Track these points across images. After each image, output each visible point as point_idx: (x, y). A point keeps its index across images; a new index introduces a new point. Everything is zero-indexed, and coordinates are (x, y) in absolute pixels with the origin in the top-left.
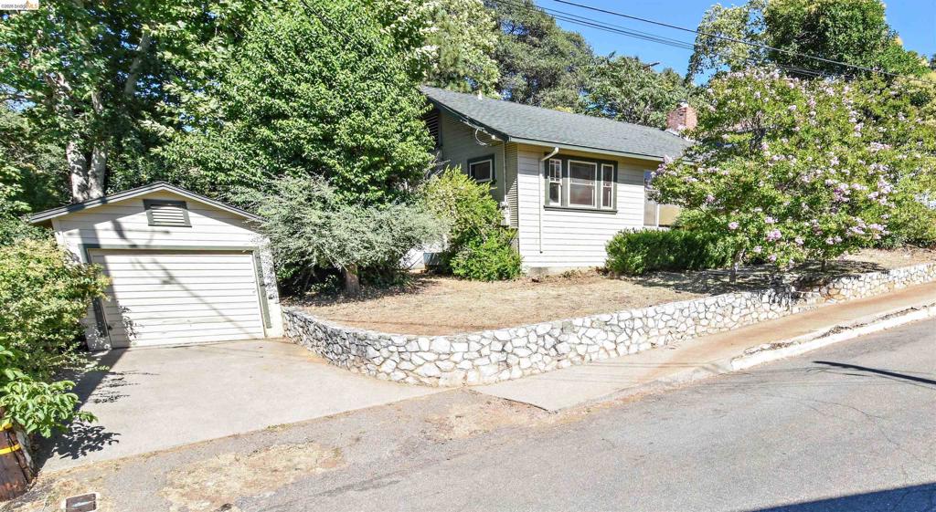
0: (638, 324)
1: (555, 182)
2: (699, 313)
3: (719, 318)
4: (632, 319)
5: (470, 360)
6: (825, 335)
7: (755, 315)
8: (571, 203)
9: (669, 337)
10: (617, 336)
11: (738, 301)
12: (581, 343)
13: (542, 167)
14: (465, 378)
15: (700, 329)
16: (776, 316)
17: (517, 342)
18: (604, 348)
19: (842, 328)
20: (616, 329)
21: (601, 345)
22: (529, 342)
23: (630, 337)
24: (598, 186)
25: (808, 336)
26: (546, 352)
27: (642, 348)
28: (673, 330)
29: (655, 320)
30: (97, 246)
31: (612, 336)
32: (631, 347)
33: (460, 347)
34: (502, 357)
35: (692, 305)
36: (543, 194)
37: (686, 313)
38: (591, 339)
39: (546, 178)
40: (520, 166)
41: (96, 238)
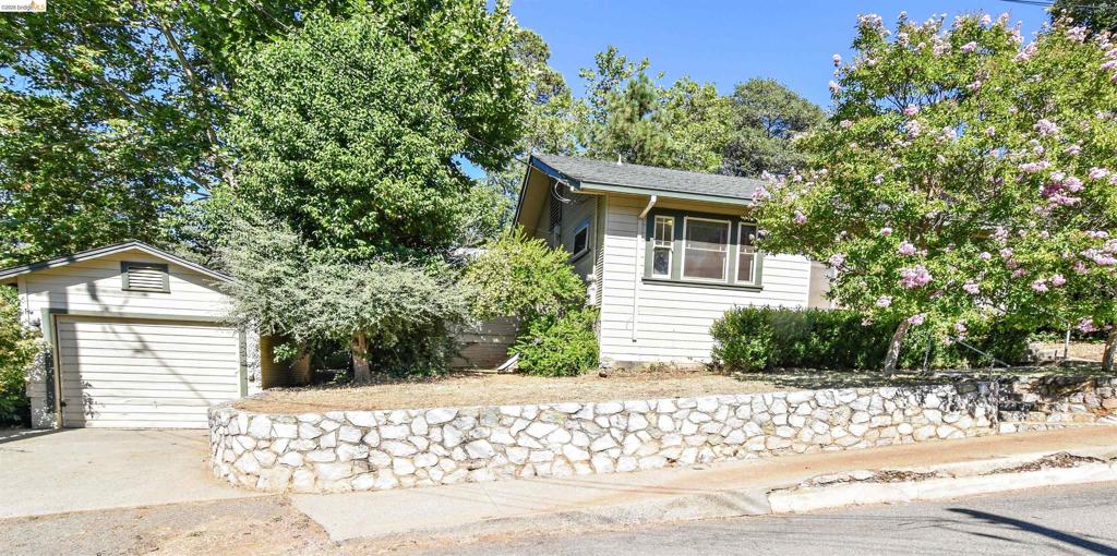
0: (636, 422)
1: (663, 246)
2: (773, 415)
3: (820, 427)
4: (625, 413)
5: (299, 452)
6: (1028, 467)
7: (905, 429)
8: (686, 274)
9: (706, 451)
10: (592, 440)
11: (864, 401)
12: (515, 445)
13: (642, 226)
14: (291, 479)
15: (774, 443)
16: (959, 434)
17: (387, 432)
18: (563, 456)
19: (1079, 458)
20: (589, 427)
21: (559, 452)
22: (412, 434)
23: (620, 444)
24: (732, 254)
25: (976, 465)
26: (447, 453)
27: (646, 463)
28: (713, 440)
29: (674, 420)
30: (65, 311)
31: (581, 439)
32: (621, 460)
33: (285, 430)
34: (360, 452)
35: (759, 398)
36: (642, 262)
37: (744, 412)
38: (537, 439)
39: (648, 240)
40: (607, 226)
41: (66, 303)
